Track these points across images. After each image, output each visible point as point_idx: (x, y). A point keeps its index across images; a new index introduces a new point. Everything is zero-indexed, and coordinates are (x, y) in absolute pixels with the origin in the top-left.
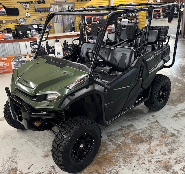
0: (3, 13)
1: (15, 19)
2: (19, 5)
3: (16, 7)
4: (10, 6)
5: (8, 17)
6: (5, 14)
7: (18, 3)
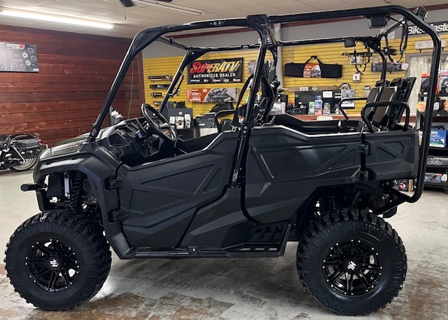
0: (316, 74)
1: (334, 85)
2: (346, 58)
3: (339, 63)
4: (330, 60)
5: (323, 82)
6: (318, 76)
7: (344, 56)
